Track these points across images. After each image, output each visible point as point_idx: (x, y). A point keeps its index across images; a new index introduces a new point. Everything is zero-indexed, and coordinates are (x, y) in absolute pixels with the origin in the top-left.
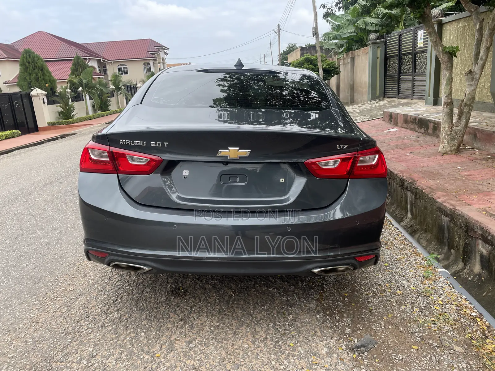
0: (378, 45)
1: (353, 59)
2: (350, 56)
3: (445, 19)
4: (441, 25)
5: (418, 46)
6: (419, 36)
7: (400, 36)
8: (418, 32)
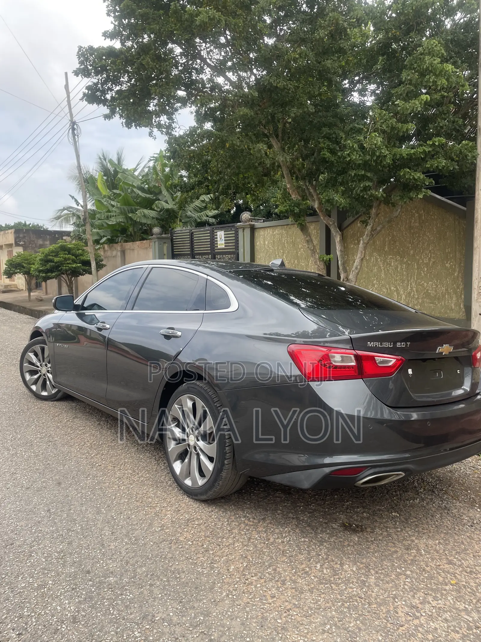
0: (165, 241)
1: (123, 252)
2: (119, 248)
3: (257, 224)
4: (253, 229)
5: (217, 247)
6: (218, 237)
7: (192, 234)
8: (216, 232)
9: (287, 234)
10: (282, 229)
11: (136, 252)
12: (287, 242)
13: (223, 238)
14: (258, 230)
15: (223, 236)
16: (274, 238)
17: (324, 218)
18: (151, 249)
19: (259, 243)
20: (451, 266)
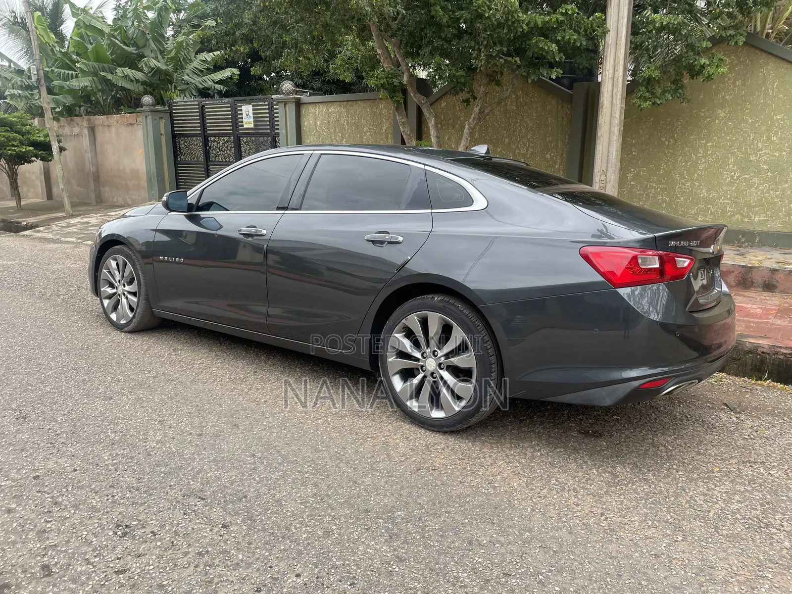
0: (160, 115)
1: (92, 130)
2: (85, 124)
3: (304, 98)
4: (299, 104)
5: (243, 126)
6: (243, 112)
7: (202, 108)
8: (241, 107)
9: (348, 113)
10: (340, 106)
11: (113, 129)
12: (347, 124)
13: (252, 116)
14: (305, 106)
15: (251, 112)
16: (329, 117)
17: (414, 95)
18: (140, 127)
19: (307, 123)
20: (552, 158)
